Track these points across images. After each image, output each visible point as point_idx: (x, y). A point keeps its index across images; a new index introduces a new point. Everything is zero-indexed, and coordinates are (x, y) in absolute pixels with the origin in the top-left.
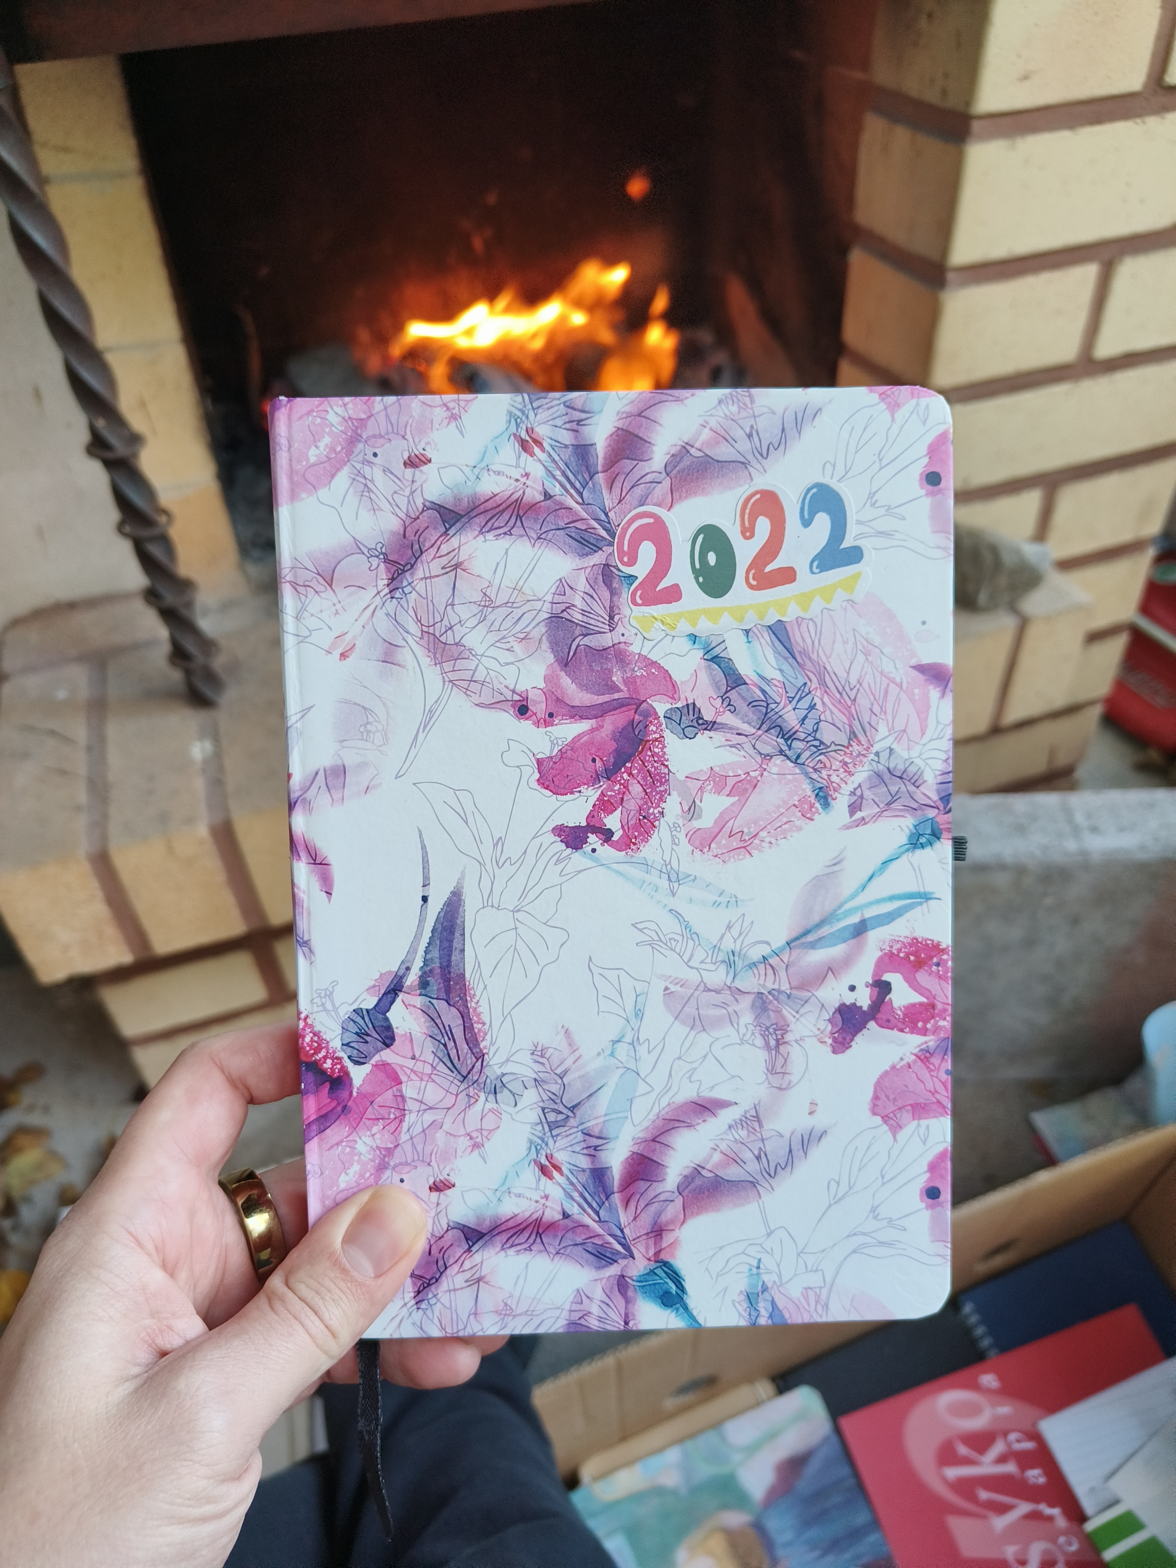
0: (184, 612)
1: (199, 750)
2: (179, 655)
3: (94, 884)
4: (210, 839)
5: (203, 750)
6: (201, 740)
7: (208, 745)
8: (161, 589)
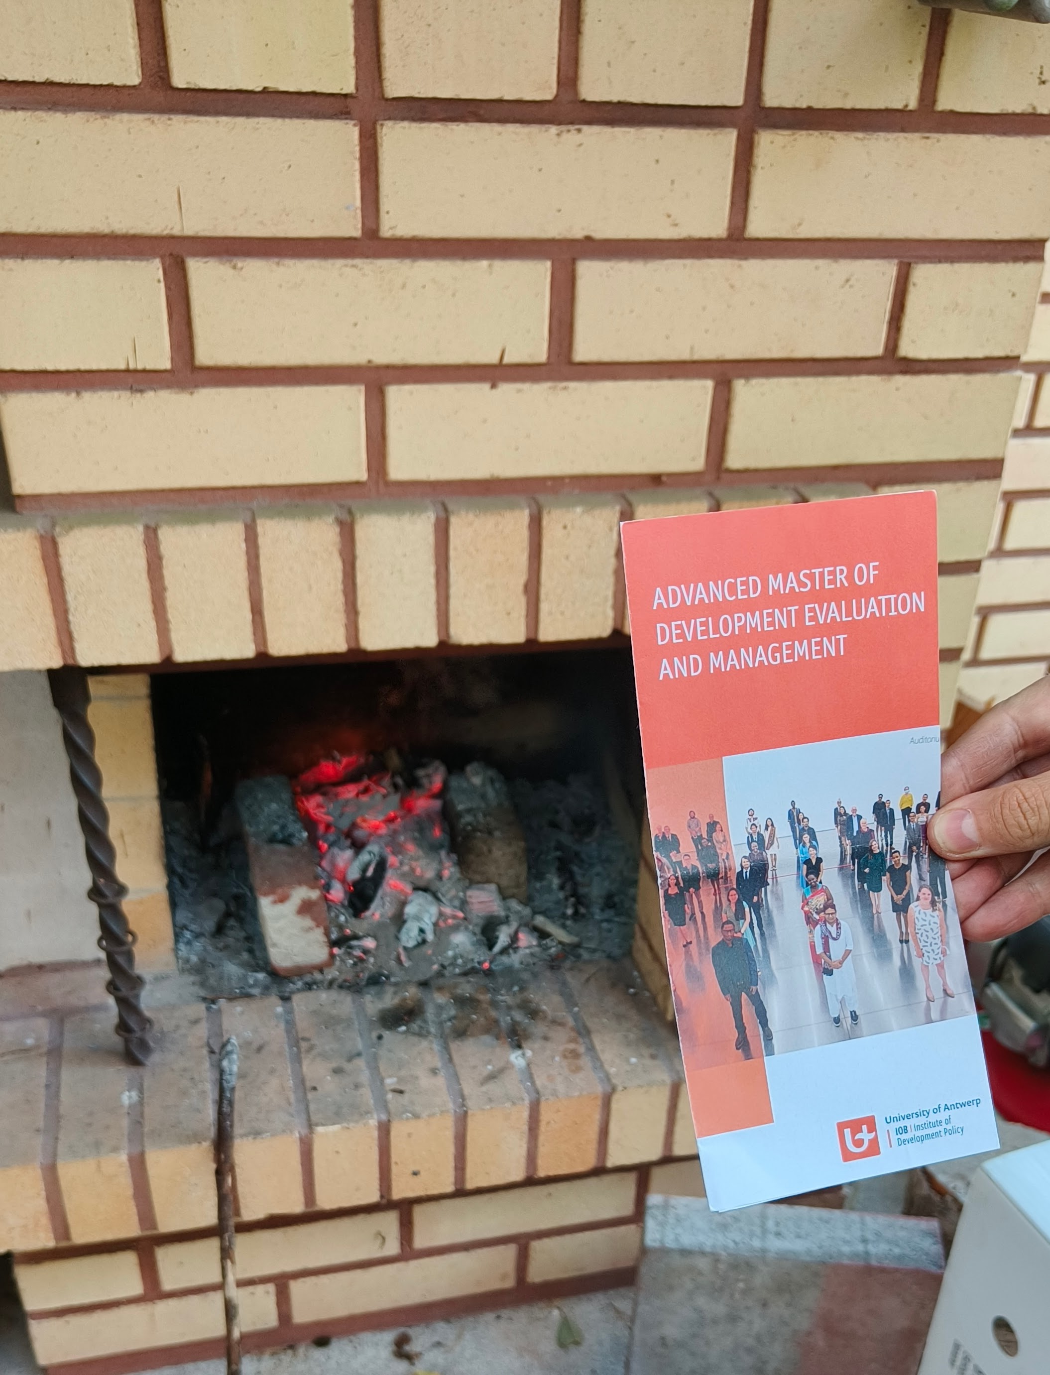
0: (133, 1001)
1: (128, 1098)
2: (123, 1027)
3: (41, 1185)
4: (127, 1164)
5: (130, 1097)
6: (129, 1091)
7: (134, 1094)
8: (119, 983)
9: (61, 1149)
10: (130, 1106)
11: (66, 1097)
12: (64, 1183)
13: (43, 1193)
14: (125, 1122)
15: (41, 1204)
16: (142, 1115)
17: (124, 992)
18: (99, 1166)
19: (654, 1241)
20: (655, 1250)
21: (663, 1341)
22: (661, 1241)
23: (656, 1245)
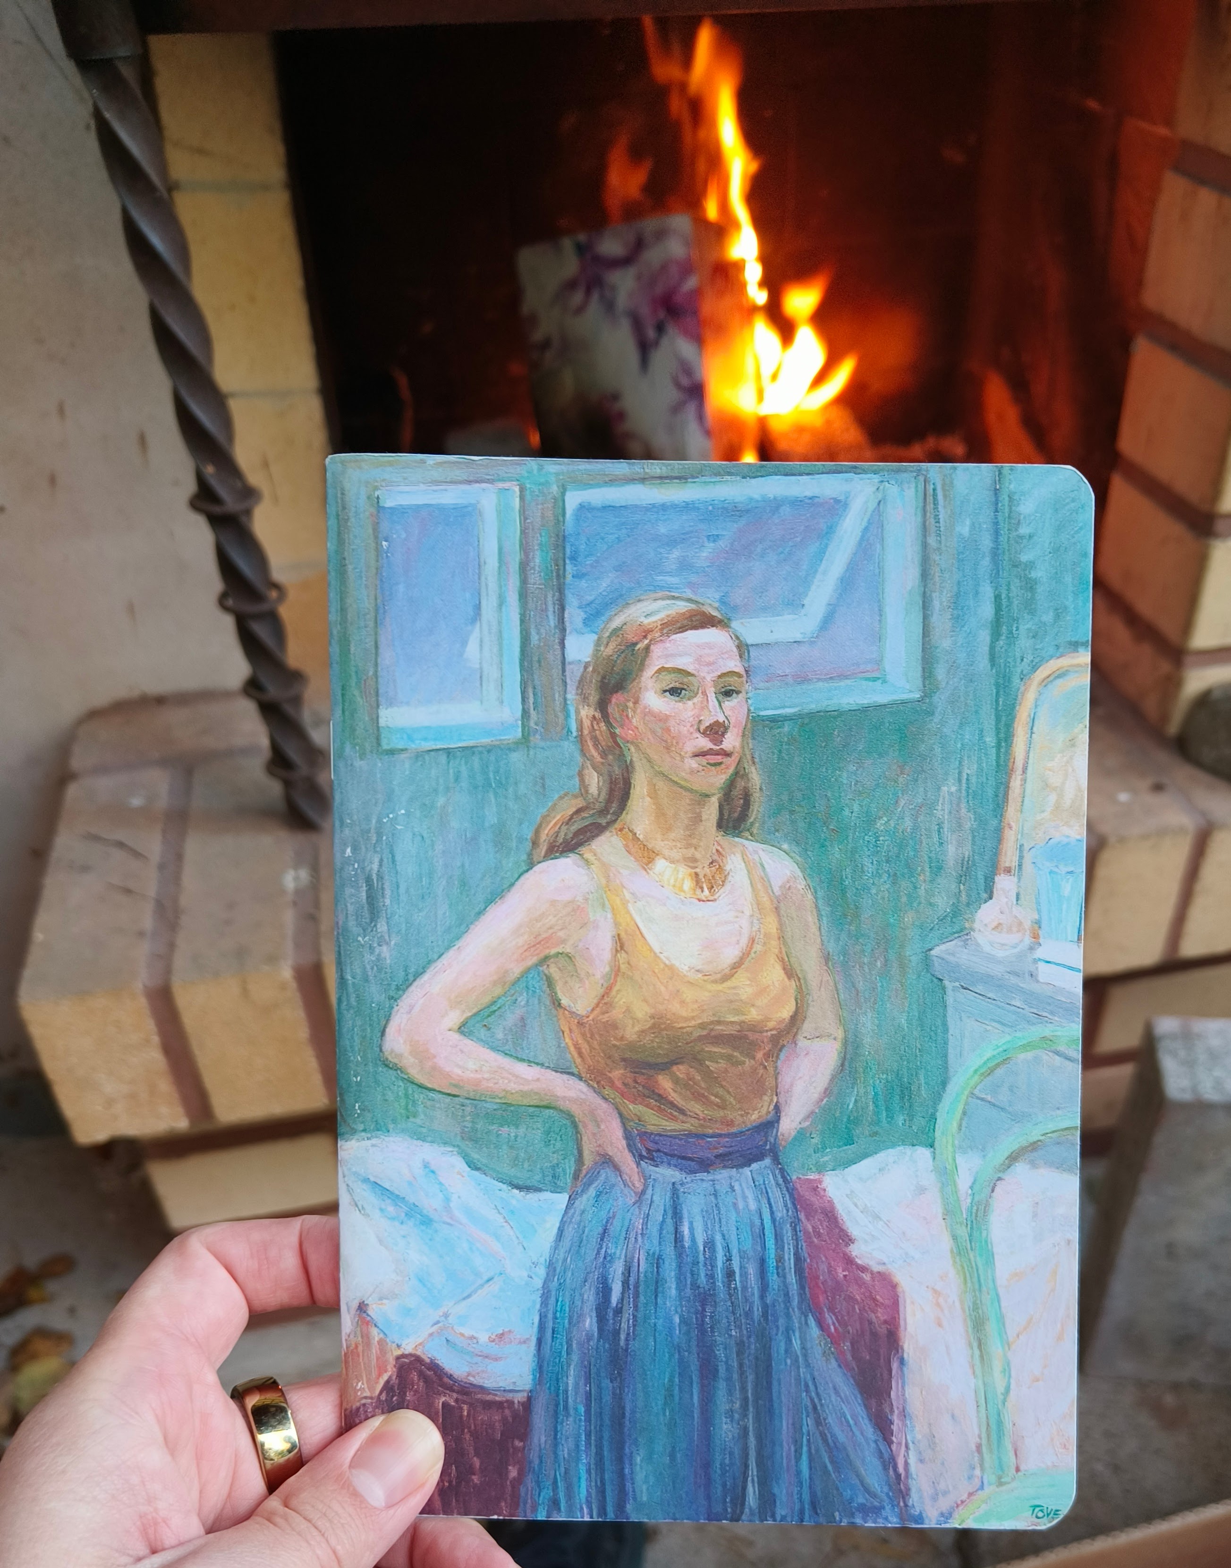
0: (289, 709)
1: (293, 879)
2: (279, 762)
3: (150, 1025)
4: (293, 985)
5: (296, 879)
6: (296, 867)
7: (304, 874)
8: (264, 680)
9: (180, 961)
10: (298, 892)
11: (190, 880)
12: (189, 1020)
13: (156, 1039)
14: (289, 917)
15: (155, 1057)
16: (317, 904)
17: (273, 691)
18: (245, 992)
19: (1183, 1090)
20: (1183, 1106)
21: (1171, 1250)
22: (1194, 1089)
23: (1187, 1097)
